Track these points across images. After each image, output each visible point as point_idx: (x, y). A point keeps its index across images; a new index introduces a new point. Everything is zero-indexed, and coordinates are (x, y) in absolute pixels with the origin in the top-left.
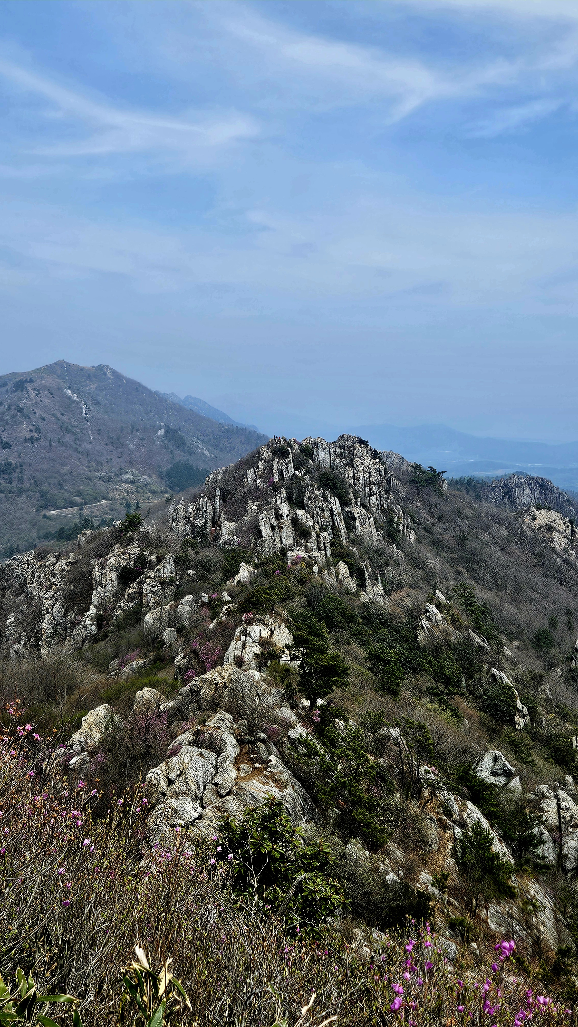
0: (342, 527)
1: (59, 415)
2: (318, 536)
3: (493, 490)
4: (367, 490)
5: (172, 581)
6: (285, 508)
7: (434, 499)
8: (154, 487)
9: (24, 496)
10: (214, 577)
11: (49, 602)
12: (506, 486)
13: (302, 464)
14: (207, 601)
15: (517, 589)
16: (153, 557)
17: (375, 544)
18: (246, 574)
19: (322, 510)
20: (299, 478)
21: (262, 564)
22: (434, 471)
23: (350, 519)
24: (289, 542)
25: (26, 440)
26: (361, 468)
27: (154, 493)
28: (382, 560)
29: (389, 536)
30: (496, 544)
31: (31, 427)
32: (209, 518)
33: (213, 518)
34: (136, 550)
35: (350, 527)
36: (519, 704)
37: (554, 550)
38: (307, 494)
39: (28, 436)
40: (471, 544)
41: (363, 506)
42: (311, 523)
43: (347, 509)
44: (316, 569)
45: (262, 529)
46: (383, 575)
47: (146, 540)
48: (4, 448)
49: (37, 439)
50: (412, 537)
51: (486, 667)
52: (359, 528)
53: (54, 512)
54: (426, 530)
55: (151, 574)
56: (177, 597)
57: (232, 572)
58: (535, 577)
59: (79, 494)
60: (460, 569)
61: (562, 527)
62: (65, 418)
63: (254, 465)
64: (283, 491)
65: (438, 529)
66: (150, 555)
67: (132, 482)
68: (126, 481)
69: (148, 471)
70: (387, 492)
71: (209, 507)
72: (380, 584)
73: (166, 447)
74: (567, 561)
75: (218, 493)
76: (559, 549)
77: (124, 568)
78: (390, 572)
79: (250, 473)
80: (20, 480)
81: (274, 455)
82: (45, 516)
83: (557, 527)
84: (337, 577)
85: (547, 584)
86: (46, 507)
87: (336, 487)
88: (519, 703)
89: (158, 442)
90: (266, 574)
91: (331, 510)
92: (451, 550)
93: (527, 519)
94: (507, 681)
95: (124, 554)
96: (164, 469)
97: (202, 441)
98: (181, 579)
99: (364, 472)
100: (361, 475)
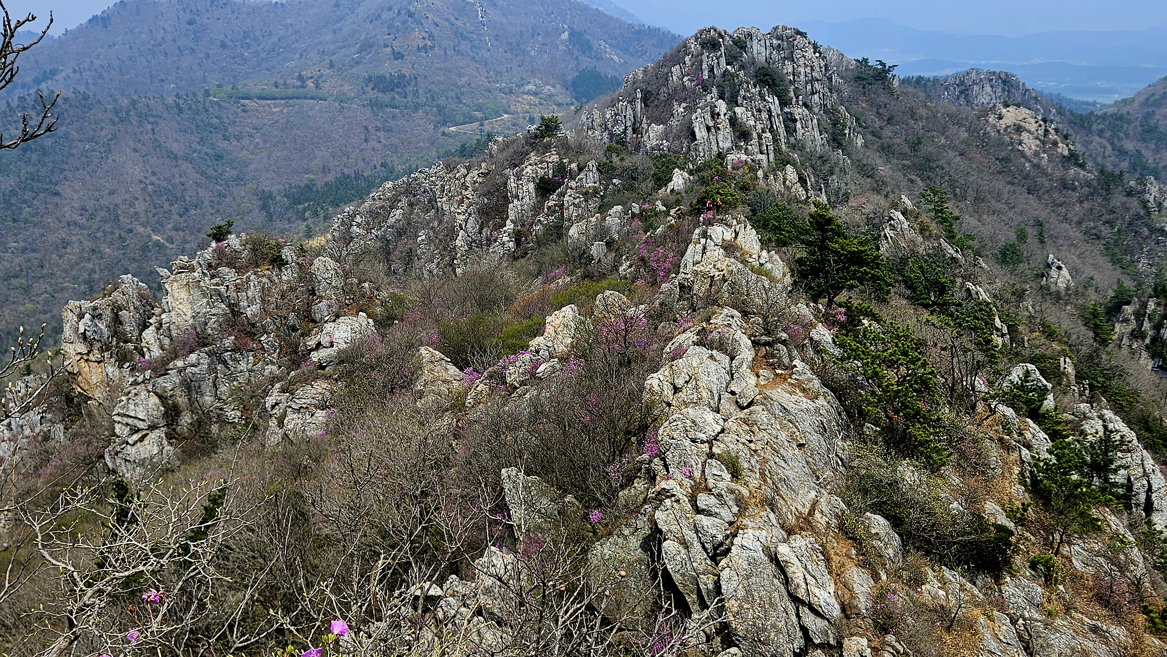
0: (782, 130)
1: (453, 19)
2: (760, 137)
3: (947, 89)
4: (809, 87)
5: (596, 191)
6: (722, 106)
7: (883, 99)
8: (559, 99)
9: (421, 111)
10: (643, 185)
11: (462, 217)
12: (962, 83)
13: (735, 58)
14: (637, 211)
15: (979, 199)
16: (574, 166)
17: (818, 149)
18: (681, 181)
19: (759, 111)
20: (732, 75)
21: (699, 170)
22: (884, 65)
23: (790, 120)
24: (727, 145)
25: (419, 50)
26: (802, 61)
27: (559, 105)
28: (827, 167)
29: (834, 140)
30: (954, 148)
31: (425, 35)
32: (629, 124)
33: (634, 124)
34: (555, 158)
35: (790, 131)
36: (998, 323)
37: (1022, 152)
38: (742, 93)
39: (421, 45)
40: (927, 148)
41: (805, 105)
42: (752, 123)
43: (786, 110)
44: (760, 174)
45: (696, 130)
46: (827, 186)
47: (565, 147)
48: (396, 59)
49: (432, 48)
50: (860, 141)
51: (959, 280)
52: (800, 132)
53: (452, 129)
54: (874, 134)
55: (573, 184)
56: (603, 209)
57: (663, 180)
58: (1000, 184)
59: (479, 109)
60: (914, 177)
61: (1033, 127)
62: (459, 23)
63: (680, 61)
64: (714, 90)
65: (887, 132)
66: (570, 163)
67: (535, 94)
68: (528, 93)
69: (552, 81)
70: (830, 90)
71: (629, 112)
72: (823, 195)
73: (570, 53)
74: (1036, 166)
75: (639, 95)
76: (1028, 152)
77: (542, 179)
78: (835, 181)
79: (676, 69)
80: (415, 93)
81: (703, 47)
82: (444, 134)
83: (1027, 126)
84: (784, 183)
85: (1014, 192)
86: (444, 123)
87: (774, 84)
88: (997, 320)
89: (561, 48)
90: (703, 181)
91: (770, 111)
92: (904, 156)
93: (992, 119)
94: (984, 296)
95: (541, 162)
96: (569, 78)
97: (610, 45)
98: (606, 189)
99: (806, 66)
100: (802, 70)
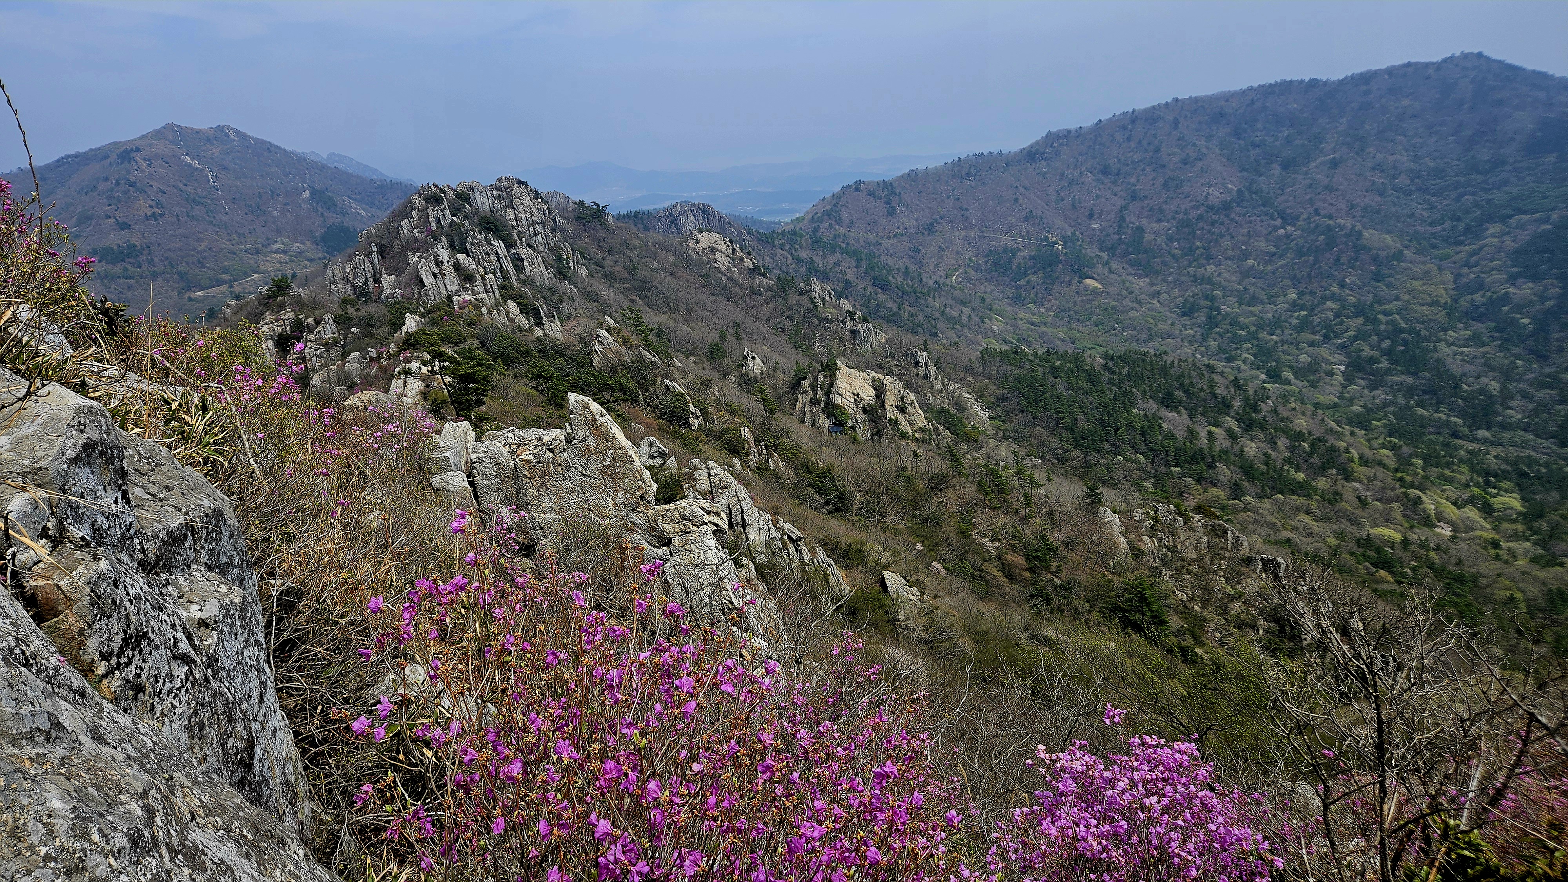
0: (511, 269)
1: (181, 185)
2: (483, 278)
3: (659, 220)
4: (531, 230)
5: (336, 342)
6: (444, 255)
7: (602, 234)
8: (309, 255)
9: (160, 279)
10: (380, 331)
12: (671, 215)
13: (459, 210)
14: (374, 355)
15: (689, 310)
16: (310, 320)
17: (547, 282)
18: (413, 324)
19: (488, 254)
20: (458, 224)
21: (429, 312)
22: (598, 205)
23: (518, 261)
24: (455, 287)
25: (147, 218)
26: (521, 208)
28: (556, 297)
29: (560, 273)
30: (664, 270)
31: (151, 203)
32: (369, 275)
33: (374, 275)
34: (291, 315)
35: (519, 268)
36: (692, 408)
37: (718, 269)
38: (469, 239)
39: (149, 213)
40: (641, 273)
41: (529, 246)
42: (474, 267)
43: (513, 251)
44: (484, 310)
45: (424, 277)
46: (559, 312)
47: (299, 304)
48: (122, 229)
49: (161, 215)
50: (584, 272)
51: (659, 379)
52: (528, 269)
53: (199, 293)
54: (597, 265)
55: (312, 337)
56: (344, 355)
57: (398, 324)
58: (704, 297)
59: (226, 271)
60: (634, 297)
61: (723, 248)
62: (189, 189)
63: (409, 216)
64: (443, 238)
65: (608, 262)
66: (306, 318)
67: (284, 252)
69: (300, 238)
70: (553, 230)
71: (368, 264)
72: (557, 321)
74: (730, 279)
75: (375, 249)
76: (723, 269)
77: (280, 335)
78: (565, 308)
79: (405, 223)
80: (151, 262)
81: (427, 202)
82: (190, 299)
83: (719, 247)
84: (507, 316)
85: (715, 302)
86: (189, 289)
87: (498, 230)
88: (691, 405)
89: (304, 206)
90: (434, 322)
91: (497, 253)
92: (623, 280)
93: (691, 243)
94: (679, 389)
95: (277, 320)
96: (318, 234)
97: (355, 200)
98: (345, 338)
99: (526, 212)
100: (523, 216)
